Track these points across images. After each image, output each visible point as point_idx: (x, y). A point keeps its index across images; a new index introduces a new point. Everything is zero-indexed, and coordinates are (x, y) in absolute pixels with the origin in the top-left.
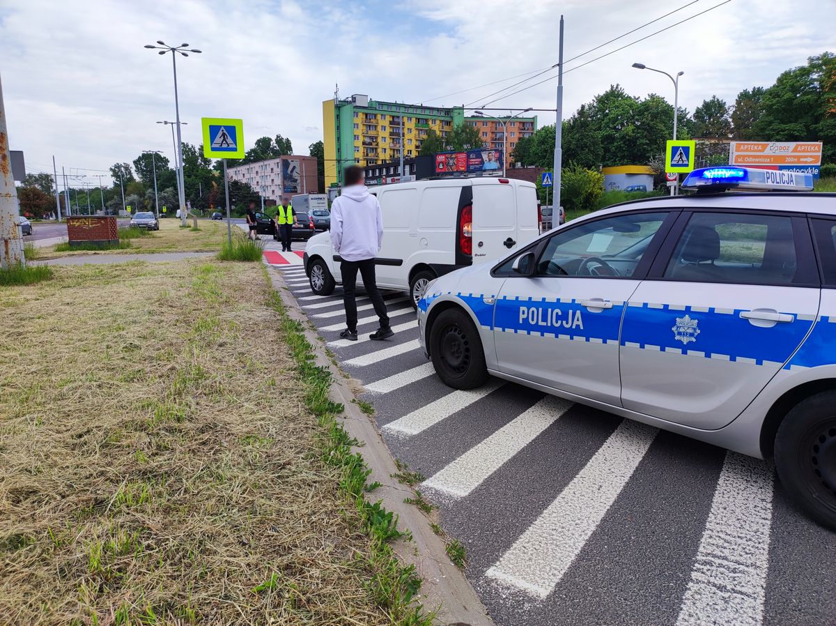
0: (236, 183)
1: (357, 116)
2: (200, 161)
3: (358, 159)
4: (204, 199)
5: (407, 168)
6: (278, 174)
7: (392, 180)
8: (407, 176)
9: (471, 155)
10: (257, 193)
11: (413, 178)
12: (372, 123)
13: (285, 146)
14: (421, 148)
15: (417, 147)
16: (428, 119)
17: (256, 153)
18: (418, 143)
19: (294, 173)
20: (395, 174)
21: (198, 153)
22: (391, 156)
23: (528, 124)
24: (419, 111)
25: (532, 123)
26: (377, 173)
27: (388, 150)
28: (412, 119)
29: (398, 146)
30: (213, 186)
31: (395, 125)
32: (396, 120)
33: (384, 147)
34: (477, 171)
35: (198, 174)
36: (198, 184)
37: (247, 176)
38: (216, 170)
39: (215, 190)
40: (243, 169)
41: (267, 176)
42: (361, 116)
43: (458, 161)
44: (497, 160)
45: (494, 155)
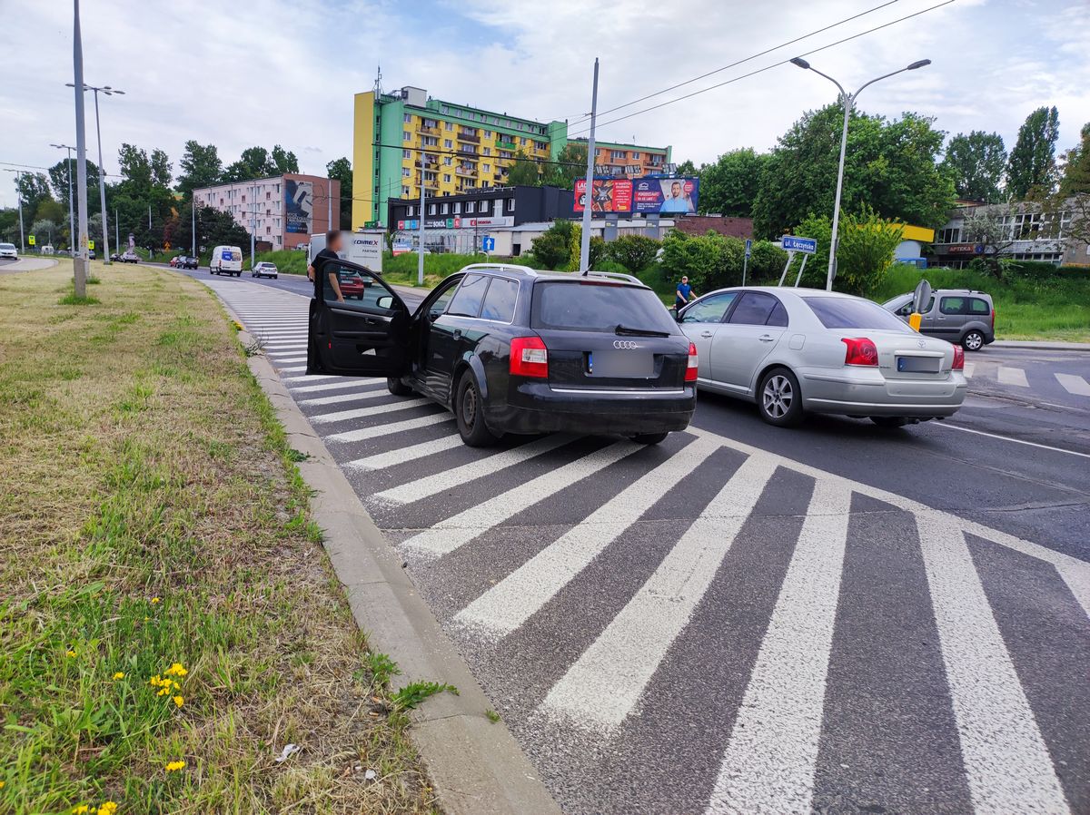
0: (208, 211)
1: (409, 121)
2: (152, 175)
3: (407, 187)
4: (155, 233)
5: (499, 205)
6: (278, 202)
7: (472, 221)
8: (498, 218)
9: (641, 185)
10: (243, 228)
11: (510, 220)
12: (432, 133)
13: (286, 163)
14: (504, 179)
15: (497, 177)
16: (515, 136)
17: (243, 169)
18: (498, 172)
19: (304, 202)
20: (477, 214)
21: (149, 164)
22: (457, 188)
23: (657, 157)
24: (502, 123)
25: (664, 155)
26: (446, 211)
27: (453, 178)
28: (492, 133)
29: (468, 174)
30: (172, 214)
31: (465, 139)
32: (467, 132)
33: (447, 173)
34: (649, 213)
35: (149, 194)
36: (147, 209)
37: (227, 202)
38: (179, 192)
39: (174, 219)
40: (221, 191)
41: (259, 204)
42: (415, 121)
43: (615, 194)
44: (688, 196)
45: (684, 187)
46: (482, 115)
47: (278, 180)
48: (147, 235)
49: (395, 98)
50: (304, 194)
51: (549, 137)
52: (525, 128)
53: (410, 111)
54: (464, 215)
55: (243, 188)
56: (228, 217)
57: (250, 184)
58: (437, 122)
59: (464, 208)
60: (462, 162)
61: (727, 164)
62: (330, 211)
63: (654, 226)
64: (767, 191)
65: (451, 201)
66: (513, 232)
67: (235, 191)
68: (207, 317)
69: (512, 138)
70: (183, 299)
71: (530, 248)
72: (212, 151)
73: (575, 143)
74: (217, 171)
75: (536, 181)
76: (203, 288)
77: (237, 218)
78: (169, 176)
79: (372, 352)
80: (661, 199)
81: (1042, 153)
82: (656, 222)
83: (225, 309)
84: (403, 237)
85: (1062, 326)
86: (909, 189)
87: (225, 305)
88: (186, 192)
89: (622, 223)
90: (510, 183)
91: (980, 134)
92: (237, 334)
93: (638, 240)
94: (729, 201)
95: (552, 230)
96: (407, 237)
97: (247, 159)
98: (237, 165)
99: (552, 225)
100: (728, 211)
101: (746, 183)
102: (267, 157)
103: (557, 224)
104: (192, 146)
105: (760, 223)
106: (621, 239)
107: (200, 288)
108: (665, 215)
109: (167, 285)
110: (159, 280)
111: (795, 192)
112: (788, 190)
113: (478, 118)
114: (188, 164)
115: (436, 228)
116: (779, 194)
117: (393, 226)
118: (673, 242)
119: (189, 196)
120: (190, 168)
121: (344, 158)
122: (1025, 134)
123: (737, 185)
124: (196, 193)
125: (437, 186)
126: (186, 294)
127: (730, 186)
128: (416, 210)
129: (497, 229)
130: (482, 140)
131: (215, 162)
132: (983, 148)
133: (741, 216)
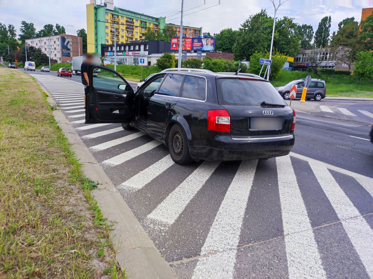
0: (32, 48)
1: (108, 15)
2: (9, 34)
3: (108, 40)
4: (11, 56)
5: (142, 47)
6: (59, 45)
7: (132, 53)
8: (142, 52)
9: (195, 40)
10: (45, 55)
11: (147, 53)
12: (116, 20)
13: (61, 30)
14: (143, 38)
15: (141, 37)
16: (147, 22)
17: (44, 32)
18: (141, 35)
19: (68, 45)
20: (134, 50)
21: (7, 29)
22: (126, 41)
23: (197, 31)
24: (142, 17)
25: (200, 30)
26: (123, 49)
27: (125, 37)
28: (138, 21)
29: (130, 36)
30: (17, 49)
31: (129, 23)
32: (129, 20)
33: (122, 35)
34: (198, 51)
35: (8, 41)
36: (7, 47)
37: (39, 45)
38: (20, 40)
39: (18, 51)
40: (36, 40)
41: (51, 46)
42: (110, 15)
43: (186, 43)
44: (212, 45)
45: (210, 41)
46: (134, 14)
47: (59, 36)
48: (8, 57)
49: (102, 6)
50: (68, 42)
51: (159, 23)
52: (150, 19)
53: (107, 11)
54: (129, 50)
55: (45, 39)
56: (39, 50)
57: (48, 38)
58: (118, 16)
59: (129, 48)
60: (128, 31)
61: (223, 33)
62: (79, 48)
63: (200, 55)
64: (238, 43)
65: (125, 45)
66: (148, 57)
67: (42, 40)
68: (32, 90)
69: (146, 22)
70: (22, 82)
71: (156, 63)
72: (32, 25)
73: (169, 25)
74: (35, 33)
75: (155, 39)
76: (31, 77)
77: (43, 50)
78: (15, 34)
79: (117, 112)
80: (202, 45)
81: (326, 32)
82: (201, 54)
83: (40, 87)
84: (107, 58)
85: (342, 92)
86: (285, 43)
87: (40, 85)
88: (23, 40)
89: (188, 54)
90: (146, 39)
91: (305, 25)
92: (46, 98)
93: (195, 60)
94: (224, 47)
95: (163, 56)
96: (109, 58)
97: (46, 28)
98: (42, 31)
99: (163, 54)
100: (224, 50)
101: (230, 40)
102: (53, 28)
103: (165, 54)
104: (24, 23)
105: (236, 55)
106: (189, 60)
107: (29, 77)
108: (203, 51)
109: (16, 76)
110: (13, 74)
111: (248, 44)
112: (246, 43)
113: (133, 15)
114: (23, 30)
115: (119, 55)
116: (243, 44)
117: (103, 54)
118: (208, 61)
119: (24, 42)
120: (23, 31)
121: (83, 29)
122: (320, 25)
123: (226, 41)
124: (26, 41)
125: (119, 40)
126: (23, 80)
127: (224, 41)
128: (112, 48)
129: (143, 56)
130: (135, 23)
131: (33, 30)
132: (306, 30)
133: (228, 52)
